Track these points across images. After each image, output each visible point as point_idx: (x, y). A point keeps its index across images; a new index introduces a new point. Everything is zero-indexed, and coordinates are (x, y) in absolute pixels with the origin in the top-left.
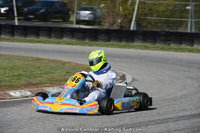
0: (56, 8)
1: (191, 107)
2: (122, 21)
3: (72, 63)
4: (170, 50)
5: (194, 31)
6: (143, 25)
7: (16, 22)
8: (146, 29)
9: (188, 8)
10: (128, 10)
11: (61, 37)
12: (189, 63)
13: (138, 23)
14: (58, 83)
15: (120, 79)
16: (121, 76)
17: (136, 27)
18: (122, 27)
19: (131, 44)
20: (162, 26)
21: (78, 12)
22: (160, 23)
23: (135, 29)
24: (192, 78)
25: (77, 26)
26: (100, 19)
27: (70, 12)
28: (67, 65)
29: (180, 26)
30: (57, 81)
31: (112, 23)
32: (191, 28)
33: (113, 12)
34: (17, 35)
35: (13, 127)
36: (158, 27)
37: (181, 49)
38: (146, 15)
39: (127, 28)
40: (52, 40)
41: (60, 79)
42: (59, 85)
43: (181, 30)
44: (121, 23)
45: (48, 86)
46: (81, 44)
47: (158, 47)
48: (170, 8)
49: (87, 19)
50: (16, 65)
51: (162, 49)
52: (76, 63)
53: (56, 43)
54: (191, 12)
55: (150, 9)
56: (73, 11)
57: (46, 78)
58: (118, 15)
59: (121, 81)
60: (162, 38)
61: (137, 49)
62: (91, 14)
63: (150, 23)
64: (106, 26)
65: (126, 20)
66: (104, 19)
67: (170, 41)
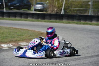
0: (24, 3)
2: (57, 10)
3: (33, 30)
4: (80, 24)
5: (92, 15)
6: (68, 12)
7: (5, 10)
8: (69, 14)
9: (90, 3)
10: (60, 4)
11: (27, 18)
13: (65, 11)
14: (26, 40)
17: (64, 13)
18: (57, 12)
19: (61, 21)
20: (77, 12)
21: (35, 5)
22: (75, 10)
23: (63, 14)
24: (91, 38)
25: (35, 12)
26: (46, 9)
27: (31, 5)
28: (30, 31)
29: (86, 12)
30: (25, 39)
31: (52, 11)
32: (91, 13)
33: (52, 5)
34: (5, 17)
35: (4, 62)
36: (75, 13)
37: (86, 23)
38: (69, 7)
39: (59, 13)
40: (23, 19)
41: (27, 38)
42: (26, 41)
43: (86, 14)
44: (56, 11)
45: (21, 42)
46: (37, 21)
47: (75, 23)
48: (81, 3)
49: (40, 9)
50: (5, 31)
51: (77, 24)
52: (34, 31)
53: (24, 21)
54: (91, 6)
55: (71, 4)
56: (33, 5)
57: (20, 38)
58: (55, 6)
60: (77, 18)
61: (65, 23)
62: (42, 6)
63: (71, 10)
64: (49, 12)
65: (59, 9)
66: (48, 8)
67: (80, 19)
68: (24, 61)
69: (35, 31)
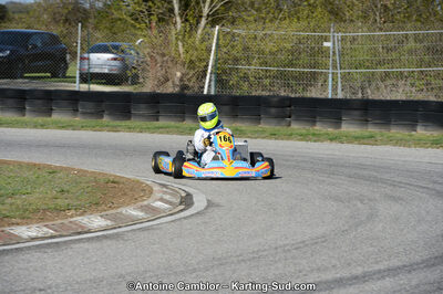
0: (35, 47)
1: (334, 262)
2: (183, 75)
3: (73, 169)
4: (289, 136)
6: (231, 82)
8: (236, 93)
9: (326, 44)
10: (196, 49)
12: (330, 166)
14: (40, 215)
15: (181, 203)
16: (182, 197)
17: (216, 87)
18: (184, 87)
20: (272, 85)
21: (86, 55)
22: (266, 77)
23: (213, 92)
24: (337, 199)
25: (84, 87)
27: (68, 57)
28: (60, 175)
29: (311, 85)
30: (37, 210)
31: (162, 79)
32: (335, 89)
33: (163, 55)
36: (264, 88)
37: (314, 134)
38: (236, 60)
39: (196, 89)
40: (28, 117)
41: (44, 207)
42: (42, 220)
43: (314, 93)
44: (181, 80)
45: (18, 224)
47: (264, 131)
48: (288, 46)
49: (106, 71)
51: (273, 135)
52: (79, 171)
53: (36, 126)
54: (334, 53)
55: (246, 49)
56: (74, 55)
58: (173, 60)
59: (182, 207)
60: (273, 110)
62: (115, 59)
64: (148, 87)
65: (192, 72)
66: (144, 70)
67: (289, 117)
69: (82, 173)
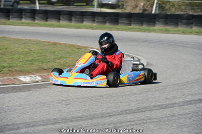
2: (144, 4)
3: (88, 47)
6: (167, 8)
11: (82, 21)
13: (160, 6)
17: (159, 10)
19: (152, 28)
20: (186, 9)
22: (183, 5)
23: (157, 12)
26: (122, 3)
28: (82, 50)
30: (69, 66)
31: (134, 6)
44: (143, 7)
46: (101, 29)
51: (183, 33)
53: (76, 27)
57: (59, 63)
60: (184, 21)
63: (173, 5)
65: (148, 3)
66: (127, 2)
67: (192, 24)
68: (59, 110)
